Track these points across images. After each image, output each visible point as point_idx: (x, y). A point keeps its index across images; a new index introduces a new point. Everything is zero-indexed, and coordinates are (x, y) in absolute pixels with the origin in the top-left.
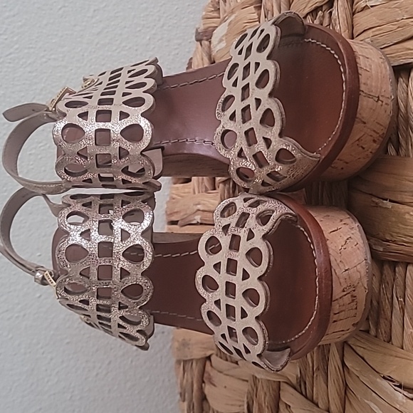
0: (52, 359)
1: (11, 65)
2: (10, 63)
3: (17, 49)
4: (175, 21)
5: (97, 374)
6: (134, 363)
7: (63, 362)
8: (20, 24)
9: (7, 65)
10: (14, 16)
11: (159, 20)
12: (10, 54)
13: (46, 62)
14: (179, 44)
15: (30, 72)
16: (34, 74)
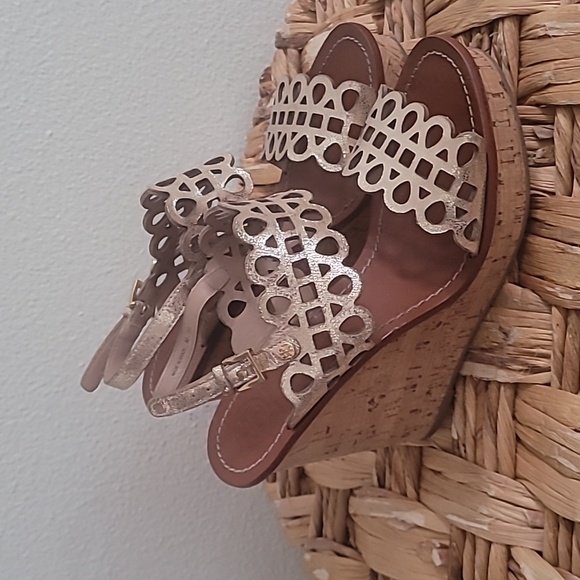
0: (97, 442)
1: (45, 76)
2: (43, 73)
3: (51, 56)
4: (237, 20)
5: (150, 459)
6: (192, 443)
7: (110, 446)
8: (55, 23)
9: (40, 76)
10: (47, 13)
11: (219, 19)
12: (44, 62)
13: (86, 72)
14: (242, 49)
15: (68, 85)
16: (72, 87)
